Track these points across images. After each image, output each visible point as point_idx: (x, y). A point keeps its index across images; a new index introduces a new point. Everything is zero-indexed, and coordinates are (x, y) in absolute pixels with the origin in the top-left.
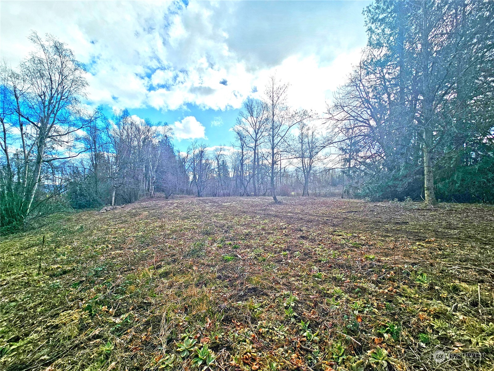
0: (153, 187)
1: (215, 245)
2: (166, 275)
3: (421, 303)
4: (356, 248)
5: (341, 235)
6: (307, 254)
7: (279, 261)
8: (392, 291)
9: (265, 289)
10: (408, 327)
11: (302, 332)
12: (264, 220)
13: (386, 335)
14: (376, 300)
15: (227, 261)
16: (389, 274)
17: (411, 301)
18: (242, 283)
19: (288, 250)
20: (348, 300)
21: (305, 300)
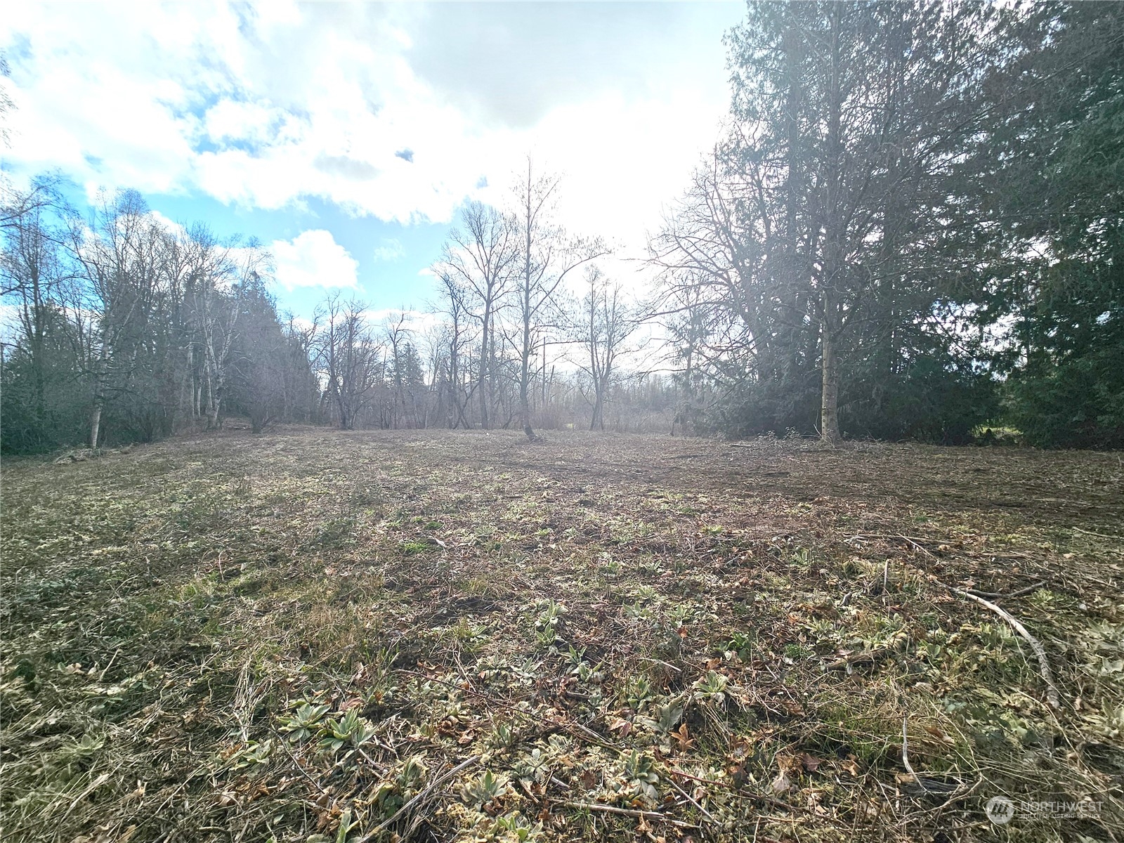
0: (218, 401)
1: (383, 523)
2: (252, 588)
3: (794, 598)
4: (689, 516)
5: (662, 497)
6: (591, 533)
7: (531, 547)
8: (747, 583)
9: (497, 599)
10: (768, 637)
11: (570, 669)
12: (501, 474)
13: (728, 654)
14: (717, 599)
15: (410, 552)
16: (744, 554)
17: (778, 597)
18: (444, 594)
19: (550, 526)
20: (665, 604)
21: (581, 613)
